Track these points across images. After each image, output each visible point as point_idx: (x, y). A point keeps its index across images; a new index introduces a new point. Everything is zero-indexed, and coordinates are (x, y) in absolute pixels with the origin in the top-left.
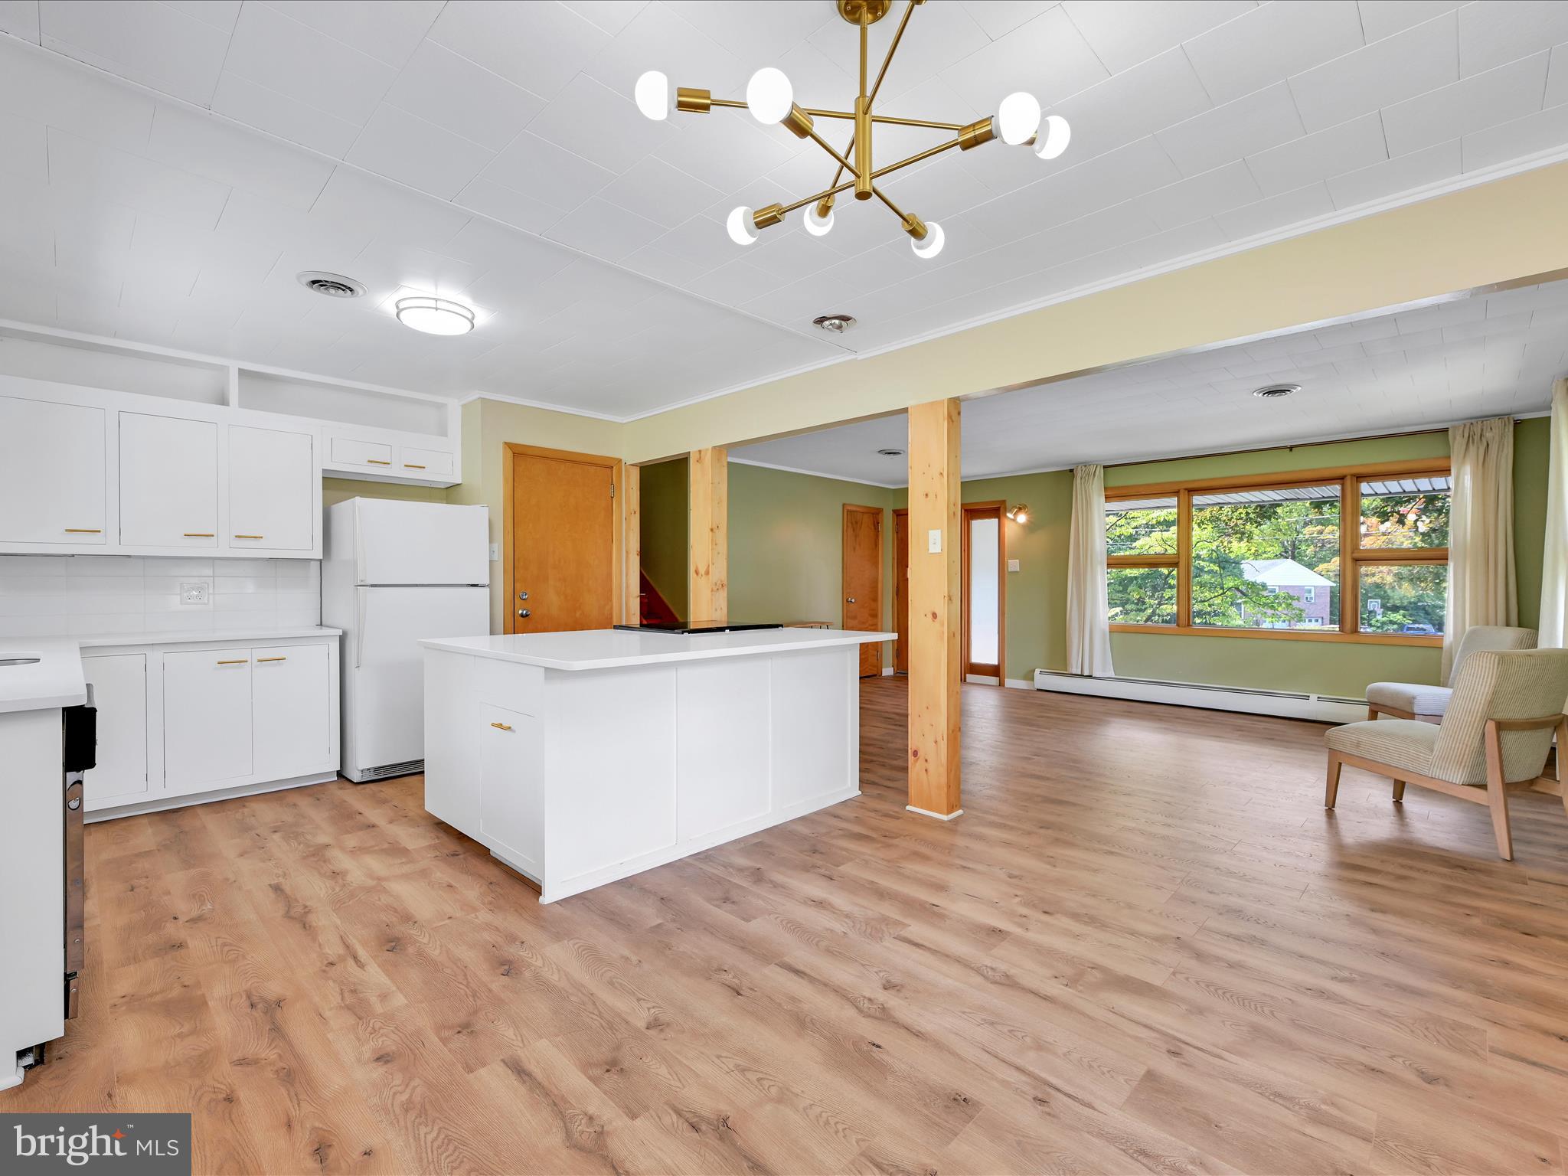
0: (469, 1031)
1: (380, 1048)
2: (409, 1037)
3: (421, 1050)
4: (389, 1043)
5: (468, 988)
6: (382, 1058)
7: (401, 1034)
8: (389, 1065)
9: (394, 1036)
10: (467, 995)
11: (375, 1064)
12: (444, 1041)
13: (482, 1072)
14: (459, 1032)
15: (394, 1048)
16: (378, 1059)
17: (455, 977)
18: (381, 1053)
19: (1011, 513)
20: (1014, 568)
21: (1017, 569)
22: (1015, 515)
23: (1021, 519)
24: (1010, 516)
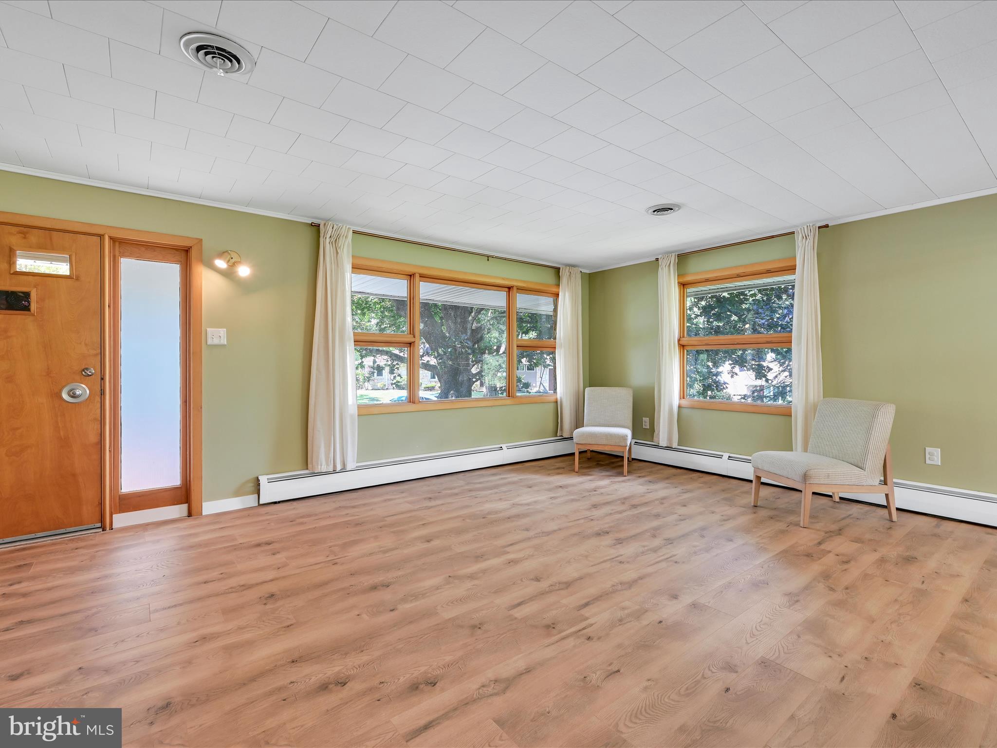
19: (224, 260)
20: (216, 341)
21: (224, 341)
22: (233, 265)
23: (244, 271)
24: (221, 264)
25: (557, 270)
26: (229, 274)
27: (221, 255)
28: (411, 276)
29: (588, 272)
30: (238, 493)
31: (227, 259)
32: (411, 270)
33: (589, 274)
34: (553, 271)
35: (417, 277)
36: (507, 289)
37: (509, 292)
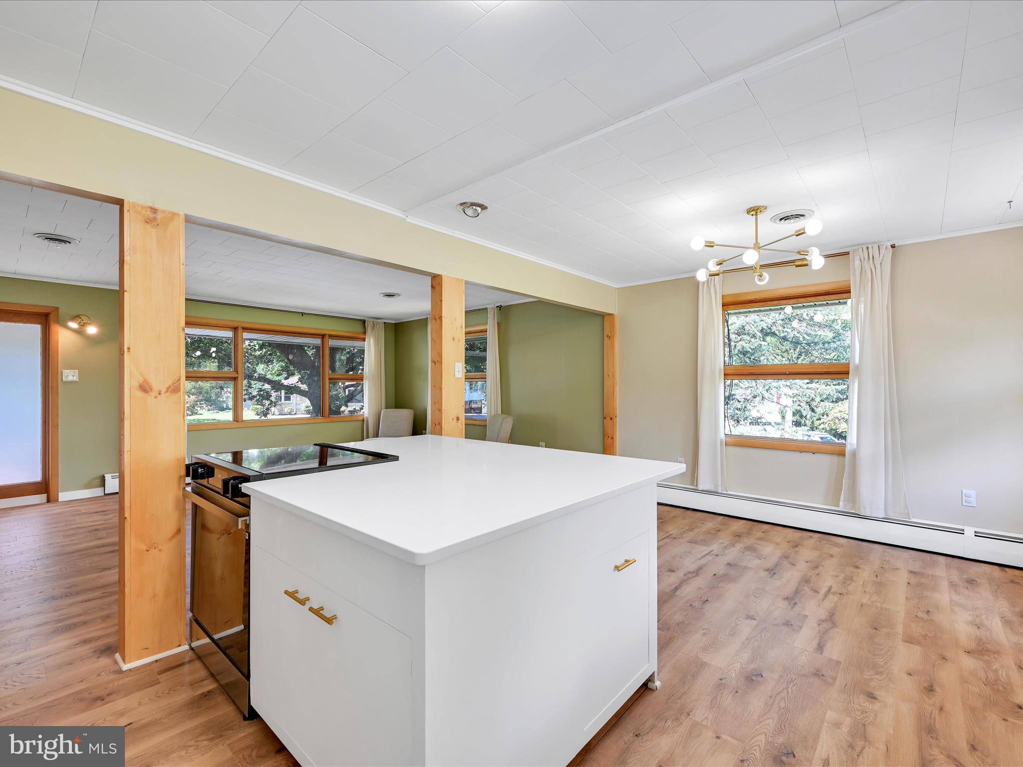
0: (818, 672)
1: (869, 702)
2: (849, 693)
3: (850, 684)
4: (862, 700)
5: (788, 687)
6: (872, 697)
7: (851, 698)
8: (872, 691)
9: (856, 701)
10: (794, 685)
11: (879, 698)
12: (835, 679)
13: (835, 657)
14: (823, 676)
15: (862, 696)
16: (875, 698)
17: (784, 698)
18: (871, 699)
19: (76, 322)
20: (70, 378)
21: (76, 379)
22: (83, 325)
23: (92, 330)
24: (73, 325)
25: (364, 321)
26: (80, 332)
27: (74, 318)
28: (235, 328)
29: (393, 322)
30: (88, 486)
31: (78, 322)
32: (236, 325)
33: (395, 324)
34: (361, 322)
35: (240, 330)
36: (321, 337)
37: (323, 338)
